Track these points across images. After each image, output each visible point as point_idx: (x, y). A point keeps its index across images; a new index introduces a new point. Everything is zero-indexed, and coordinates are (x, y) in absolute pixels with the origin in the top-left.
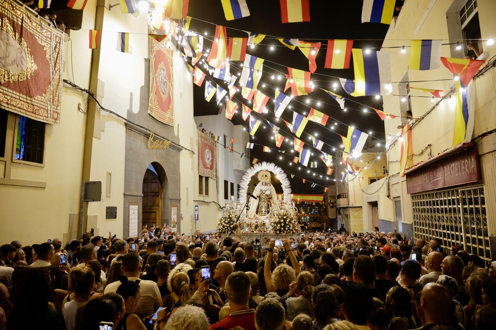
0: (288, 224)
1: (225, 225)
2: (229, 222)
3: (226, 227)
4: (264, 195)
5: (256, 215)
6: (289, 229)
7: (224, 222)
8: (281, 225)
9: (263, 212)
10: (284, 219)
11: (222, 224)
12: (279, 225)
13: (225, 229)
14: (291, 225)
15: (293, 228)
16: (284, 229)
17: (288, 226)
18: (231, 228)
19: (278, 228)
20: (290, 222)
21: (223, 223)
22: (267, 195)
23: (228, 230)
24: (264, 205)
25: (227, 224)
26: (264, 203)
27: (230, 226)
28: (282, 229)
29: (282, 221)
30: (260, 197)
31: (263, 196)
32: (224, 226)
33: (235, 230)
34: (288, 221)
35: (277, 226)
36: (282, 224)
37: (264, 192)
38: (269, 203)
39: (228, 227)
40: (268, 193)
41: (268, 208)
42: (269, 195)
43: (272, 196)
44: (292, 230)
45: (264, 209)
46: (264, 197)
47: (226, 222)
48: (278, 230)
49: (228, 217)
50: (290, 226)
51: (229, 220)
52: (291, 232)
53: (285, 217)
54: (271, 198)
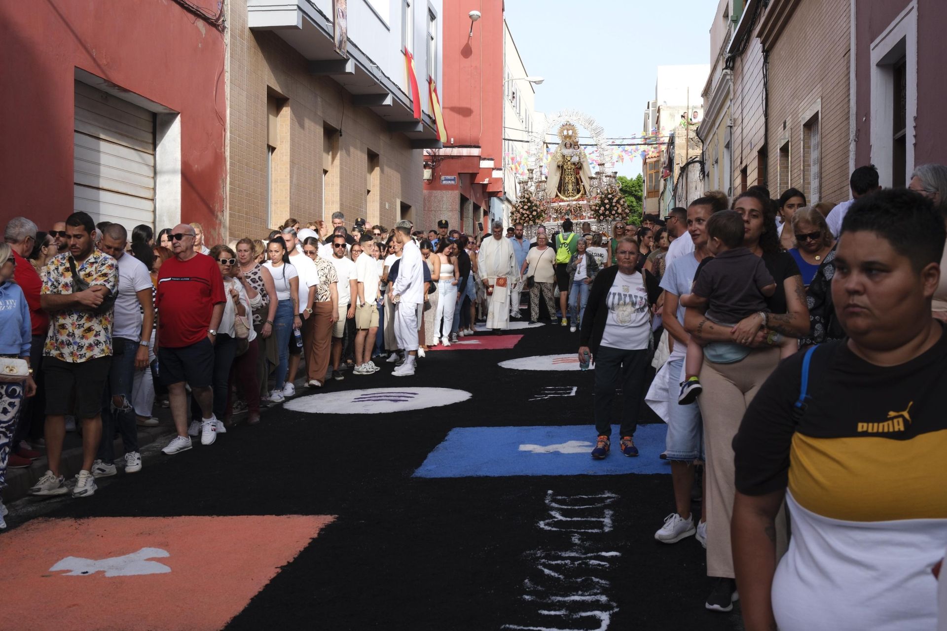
0: (615, 206)
1: (524, 212)
2: (529, 208)
3: (526, 215)
4: (569, 163)
5: (559, 194)
6: (617, 213)
7: (522, 208)
8: (605, 207)
9: (571, 191)
10: (609, 199)
11: (519, 212)
12: (602, 208)
13: (525, 218)
14: (619, 206)
15: (622, 211)
16: (610, 212)
17: (616, 208)
18: (533, 216)
19: (601, 212)
20: (618, 202)
21: (521, 210)
22: (574, 164)
23: (530, 219)
24: (570, 179)
25: (526, 210)
26: (570, 177)
27: (531, 213)
28: (607, 212)
29: (607, 201)
30: (562, 167)
31: (567, 166)
32: (523, 214)
33: (539, 219)
34: (615, 200)
35: (600, 209)
36: (608, 206)
37: (569, 159)
38: (578, 177)
39: (528, 216)
40: (575, 159)
41: (578, 184)
42: (578, 163)
43: (582, 164)
44: (621, 214)
45: (570, 187)
46: (569, 168)
47: (526, 207)
48: (601, 215)
49: (526, 200)
50: (618, 208)
51: (529, 204)
52: (620, 216)
53: (610, 196)
54: (580, 168)
